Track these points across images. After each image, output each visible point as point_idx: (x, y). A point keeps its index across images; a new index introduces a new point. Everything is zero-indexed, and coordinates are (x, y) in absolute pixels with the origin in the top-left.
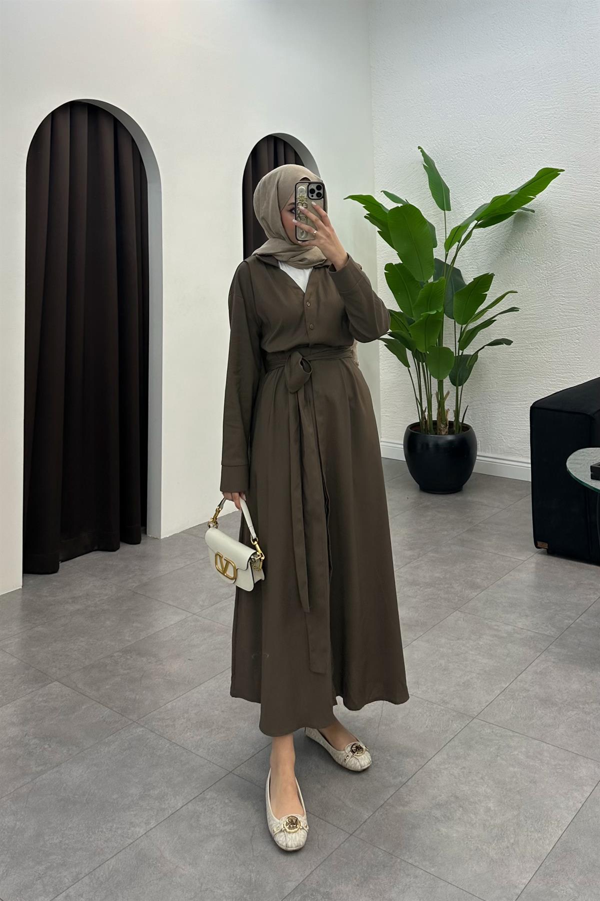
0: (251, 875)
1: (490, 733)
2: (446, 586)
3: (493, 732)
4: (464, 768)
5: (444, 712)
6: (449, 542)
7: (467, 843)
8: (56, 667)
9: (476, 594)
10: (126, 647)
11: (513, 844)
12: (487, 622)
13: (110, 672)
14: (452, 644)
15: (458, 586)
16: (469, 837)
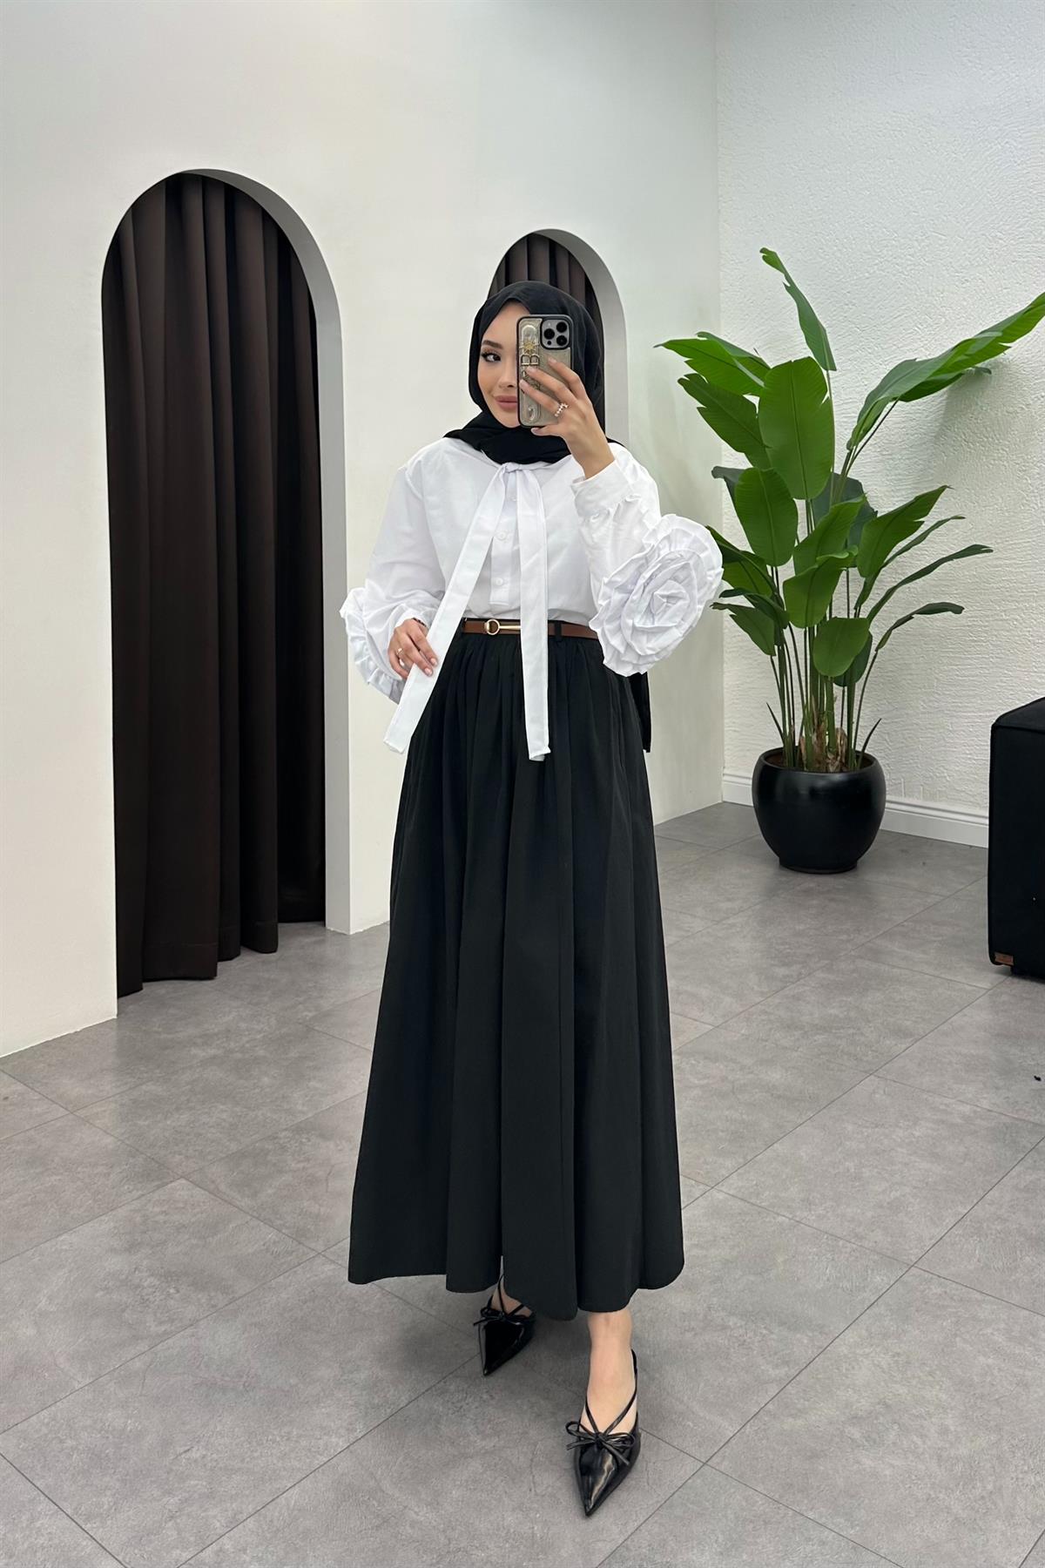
0: (533, 1528)
1: (940, 1295)
2: (851, 1031)
3: (946, 1292)
4: (898, 1354)
5: (858, 1254)
6: (853, 953)
7: (910, 1487)
8: (180, 1155)
9: (904, 1046)
10: (300, 1122)
11: (991, 1492)
12: (925, 1096)
13: (274, 1165)
14: (866, 1134)
15: (872, 1032)
16: (914, 1477)
